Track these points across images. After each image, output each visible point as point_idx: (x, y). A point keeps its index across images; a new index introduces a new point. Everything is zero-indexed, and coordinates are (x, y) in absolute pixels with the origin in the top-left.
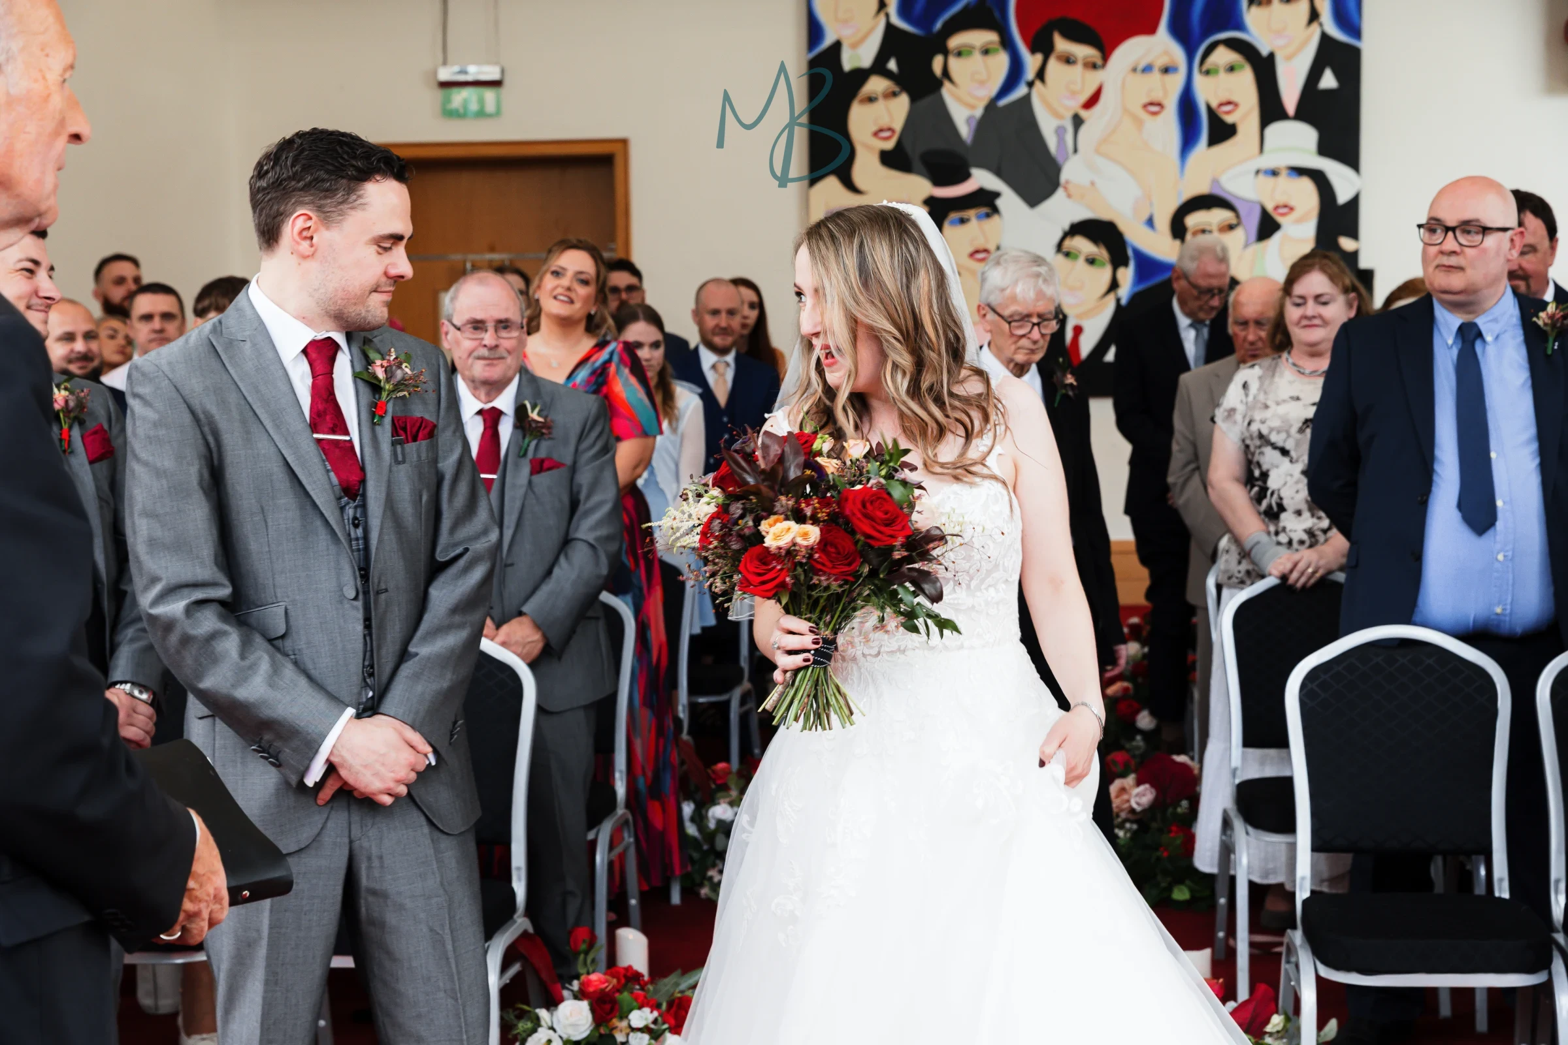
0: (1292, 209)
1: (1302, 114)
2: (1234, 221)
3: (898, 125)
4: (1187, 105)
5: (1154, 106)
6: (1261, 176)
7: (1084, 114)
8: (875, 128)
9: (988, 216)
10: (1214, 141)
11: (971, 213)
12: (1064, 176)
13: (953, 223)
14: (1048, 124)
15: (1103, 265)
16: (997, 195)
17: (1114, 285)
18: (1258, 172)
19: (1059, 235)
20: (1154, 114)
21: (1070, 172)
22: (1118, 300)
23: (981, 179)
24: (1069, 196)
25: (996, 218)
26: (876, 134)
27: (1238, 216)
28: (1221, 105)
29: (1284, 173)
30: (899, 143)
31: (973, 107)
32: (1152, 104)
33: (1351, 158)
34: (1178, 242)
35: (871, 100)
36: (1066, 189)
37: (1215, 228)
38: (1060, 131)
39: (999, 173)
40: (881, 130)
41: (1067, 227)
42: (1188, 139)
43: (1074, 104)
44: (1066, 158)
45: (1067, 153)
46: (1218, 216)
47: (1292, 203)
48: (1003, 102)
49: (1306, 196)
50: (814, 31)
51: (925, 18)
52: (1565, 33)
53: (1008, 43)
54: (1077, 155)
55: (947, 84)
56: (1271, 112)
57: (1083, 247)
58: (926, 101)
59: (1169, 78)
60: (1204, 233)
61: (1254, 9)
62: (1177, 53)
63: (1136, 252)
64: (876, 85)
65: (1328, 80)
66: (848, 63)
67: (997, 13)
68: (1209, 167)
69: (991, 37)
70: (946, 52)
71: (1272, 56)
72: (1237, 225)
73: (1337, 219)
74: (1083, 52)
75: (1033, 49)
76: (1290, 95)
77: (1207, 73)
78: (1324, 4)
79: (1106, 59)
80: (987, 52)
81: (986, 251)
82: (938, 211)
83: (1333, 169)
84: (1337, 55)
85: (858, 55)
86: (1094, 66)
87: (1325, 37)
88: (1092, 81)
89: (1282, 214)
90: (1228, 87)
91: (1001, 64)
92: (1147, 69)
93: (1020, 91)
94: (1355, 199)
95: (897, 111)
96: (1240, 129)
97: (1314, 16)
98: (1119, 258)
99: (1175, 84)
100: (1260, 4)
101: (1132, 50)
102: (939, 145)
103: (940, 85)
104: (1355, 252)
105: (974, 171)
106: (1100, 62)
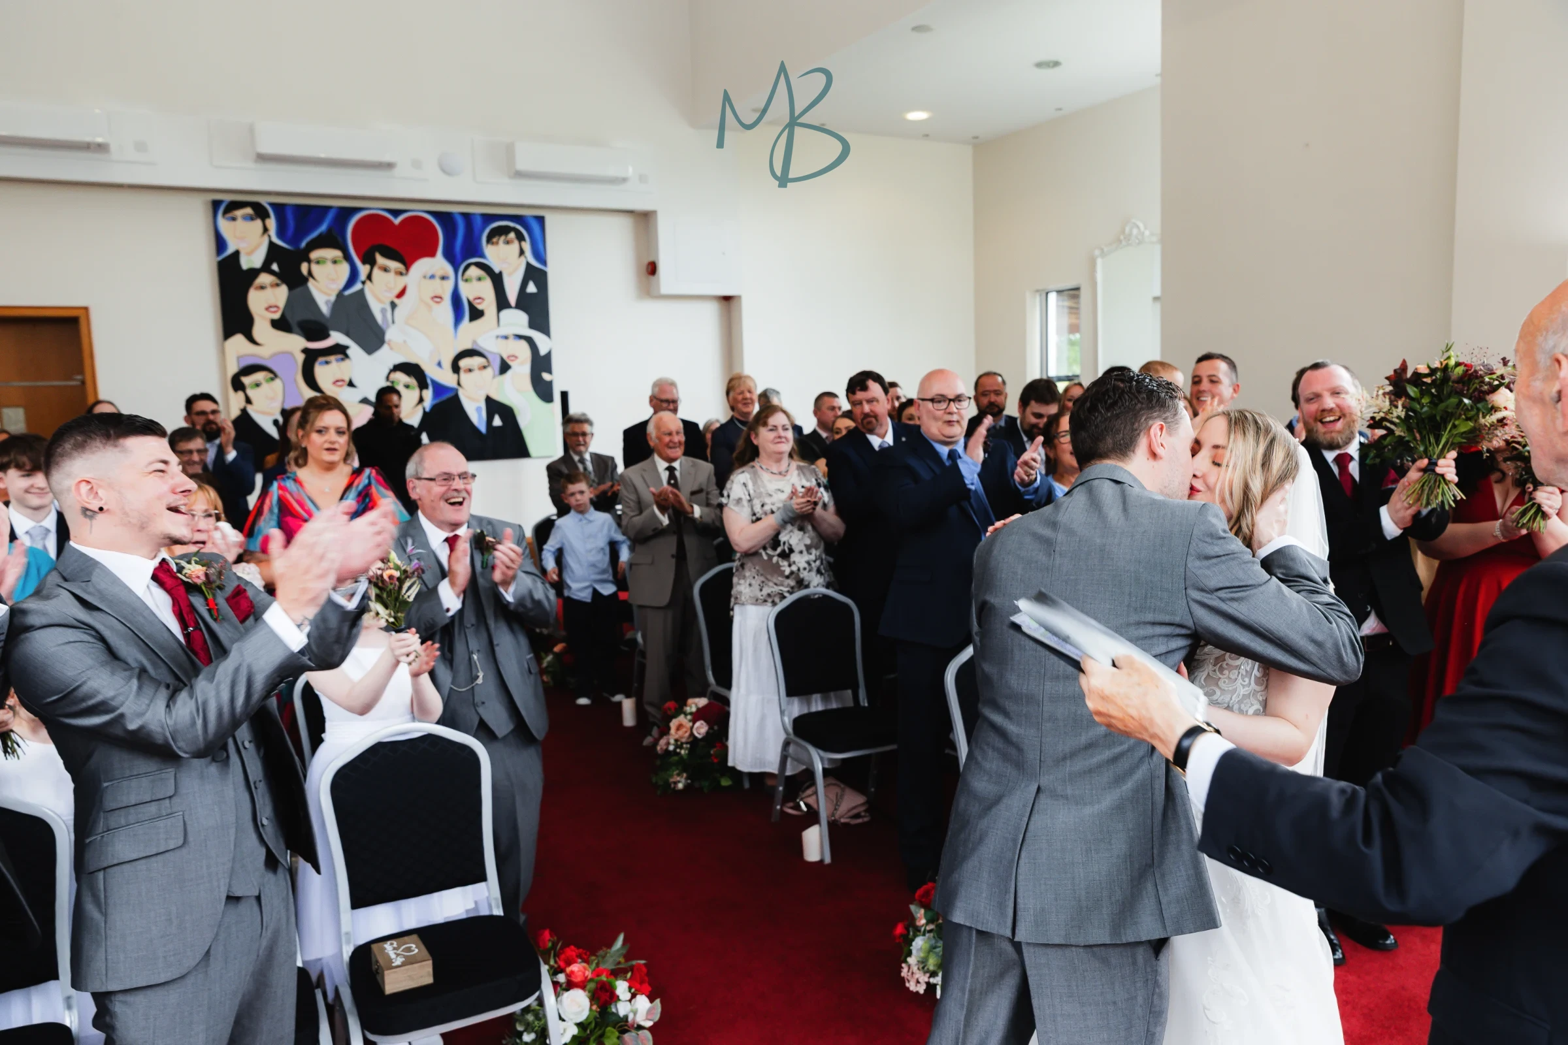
0: (516, 357)
1: (519, 306)
2: (486, 364)
3: (282, 304)
6: (499, 339)
7: (397, 301)
8: (267, 306)
9: (343, 359)
10: (472, 319)
11: (332, 358)
12: (388, 337)
13: (321, 364)
14: (377, 306)
15: (413, 388)
16: (347, 347)
17: (421, 400)
18: (497, 337)
19: (387, 371)
20: (438, 302)
21: (391, 335)
22: (424, 409)
23: (336, 337)
24: (391, 349)
25: (347, 361)
26: (267, 309)
27: (488, 361)
28: (475, 299)
29: (511, 338)
30: (283, 315)
31: (329, 295)
32: (436, 297)
33: (546, 331)
34: (456, 376)
35: (262, 288)
36: (389, 344)
37: (476, 368)
38: (383, 311)
39: (348, 334)
40: (271, 307)
41: (392, 367)
42: (458, 317)
43: (392, 296)
44: (388, 326)
45: (388, 324)
46: (476, 361)
47: (517, 354)
48: (347, 293)
49: (523, 351)
50: (220, 243)
51: (295, 240)
52: (650, 267)
53: (347, 257)
54: (396, 325)
55: (311, 280)
56: (502, 303)
57: (401, 378)
58: (298, 290)
59: (445, 282)
60: (470, 370)
61: (490, 246)
62: (448, 269)
63: (434, 382)
64: (264, 279)
65: (531, 288)
66: (246, 263)
67: (340, 239)
68: (471, 334)
69: (337, 253)
70: (309, 261)
71: (501, 273)
72: (489, 366)
73: (541, 364)
74: (394, 265)
75: (364, 262)
76: (512, 295)
77: (466, 281)
78: (527, 246)
79: (408, 267)
80: (335, 262)
81: (343, 381)
82: (311, 357)
83: (537, 336)
84: (535, 274)
85: (253, 258)
86: (401, 274)
87: (528, 265)
88: (400, 282)
89: (512, 361)
90: (478, 289)
91: (344, 269)
92: (432, 277)
93: (357, 287)
94: (549, 355)
95: (280, 295)
96: (487, 313)
97: (522, 252)
98: (423, 384)
99: (449, 286)
100: (493, 244)
101: (423, 266)
102: (308, 316)
103: (306, 281)
104: (551, 383)
105: (332, 333)
106: (404, 271)
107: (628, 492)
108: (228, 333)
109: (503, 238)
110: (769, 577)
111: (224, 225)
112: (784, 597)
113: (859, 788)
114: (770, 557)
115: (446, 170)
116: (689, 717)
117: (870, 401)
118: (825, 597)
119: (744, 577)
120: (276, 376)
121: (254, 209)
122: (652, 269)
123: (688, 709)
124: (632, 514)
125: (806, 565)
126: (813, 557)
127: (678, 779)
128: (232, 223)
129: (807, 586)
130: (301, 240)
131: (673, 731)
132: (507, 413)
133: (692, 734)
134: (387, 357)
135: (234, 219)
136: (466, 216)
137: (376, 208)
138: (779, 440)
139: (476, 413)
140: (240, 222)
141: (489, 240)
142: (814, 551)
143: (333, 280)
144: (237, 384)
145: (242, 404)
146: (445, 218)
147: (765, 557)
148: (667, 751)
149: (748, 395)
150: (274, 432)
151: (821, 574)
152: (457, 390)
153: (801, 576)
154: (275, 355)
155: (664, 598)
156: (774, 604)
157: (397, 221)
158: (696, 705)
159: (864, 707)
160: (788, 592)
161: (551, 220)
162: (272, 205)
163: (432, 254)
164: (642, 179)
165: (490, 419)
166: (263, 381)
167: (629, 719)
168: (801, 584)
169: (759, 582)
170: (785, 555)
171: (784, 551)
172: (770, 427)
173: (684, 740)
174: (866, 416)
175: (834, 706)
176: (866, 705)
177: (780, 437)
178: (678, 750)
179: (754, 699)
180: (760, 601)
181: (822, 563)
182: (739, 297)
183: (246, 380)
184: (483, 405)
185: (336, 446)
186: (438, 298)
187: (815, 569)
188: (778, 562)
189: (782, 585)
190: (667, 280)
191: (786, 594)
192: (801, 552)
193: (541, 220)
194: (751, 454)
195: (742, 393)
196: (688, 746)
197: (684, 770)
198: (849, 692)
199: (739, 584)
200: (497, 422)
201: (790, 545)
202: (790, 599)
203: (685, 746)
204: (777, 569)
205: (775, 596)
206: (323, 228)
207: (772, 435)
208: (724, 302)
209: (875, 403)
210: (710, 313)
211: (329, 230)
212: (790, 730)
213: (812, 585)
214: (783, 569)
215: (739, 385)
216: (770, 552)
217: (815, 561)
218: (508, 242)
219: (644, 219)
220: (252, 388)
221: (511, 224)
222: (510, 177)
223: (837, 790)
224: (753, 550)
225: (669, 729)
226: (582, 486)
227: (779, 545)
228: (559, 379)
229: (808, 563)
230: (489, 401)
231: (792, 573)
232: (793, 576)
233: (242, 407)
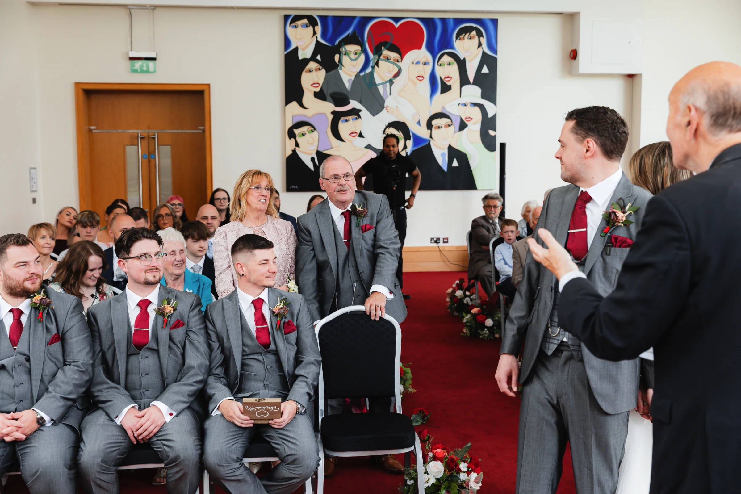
0: (472, 119)
1: (474, 83)
2: (450, 123)
3: (321, 82)
4: (433, 77)
5: (420, 78)
6: (461, 106)
7: (394, 80)
8: (312, 83)
9: (357, 119)
10: (442, 92)
11: (350, 118)
12: (386, 104)
13: (342, 121)
15: (401, 139)
16: (360, 111)
17: (405, 147)
18: (459, 104)
19: (385, 127)
20: (421, 80)
21: (388, 102)
23: (354, 104)
24: (388, 112)
25: (360, 119)
26: (312, 85)
27: (452, 121)
28: (446, 78)
29: (469, 105)
30: (321, 89)
31: (351, 76)
32: (419, 77)
33: (493, 100)
34: (429, 131)
35: (310, 71)
36: (387, 109)
37: (443, 126)
38: (385, 87)
39: (361, 102)
40: (314, 84)
41: (387, 125)
42: (433, 91)
43: (390, 76)
44: (387, 97)
45: (387, 95)
46: (444, 121)
47: (472, 117)
49: (477, 114)
50: (287, 43)
51: (332, 40)
52: (572, 53)
53: (364, 51)
54: (391, 96)
56: (464, 81)
57: (392, 131)
58: (332, 73)
59: (425, 66)
60: (439, 128)
61: (458, 41)
62: (429, 57)
63: (414, 134)
64: (312, 65)
65: (485, 70)
66: (301, 56)
67: (360, 39)
68: (441, 102)
69: (357, 48)
70: (340, 53)
71: (464, 59)
72: (451, 125)
73: (488, 123)
74: (393, 55)
75: (374, 54)
76: (471, 75)
77: (440, 65)
78: (484, 40)
79: (402, 58)
80: (356, 54)
81: (356, 133)
82: (337, 117)
83: (487, 104)
84: (488, 60)
85: (305, 53)
86: (398, 61)
87: (484, 53)
88: (397, 67)
89: (468, 121)
90: (448, 71)
91: (361, 59)
92: (418, 63)
93: (369, 70)
94: (495, 115)
95: (321, 76)
96: (453, 87)
97: (480, 45)
98: (407, 137)
99: (429, 68)
100: (460, 39)
101: (412, 55)
102: (337, 90)
103: (338, 66)
104: (495, 136)
105: (351, 101)
106: (400, 60)
108: (288, 101)
109: (467, 35)
111: (290, 31)
120: (315, 129)
121: (308, 20)
122: (574, 55)
128: (295, 29)
132: (462, 157)
134: (385, 117)
135: (296, 27)
136: (444, 20)
137: (384, 17)
139: (441, 157)
140: (299, 28)
141: (458, 37)
143: (354, 66)
144: (291, 134)
145: (293, 146)
146: (429, 22)
150: (311, 166)
152: (430, 140)
154: (314, 115)
157: (397, 25)
161: (502, 21)
163: (419, 48)
165: (450, 162)
166: (306, 132)
182: (640, 75)
183: (297, 131)
184: (446, 152)
190: (584, 62)
193: (495, 21)
200: (455, 164)
208: (630, 79)
210: (618, 83)
211: (354, 32)
218: (471, 38)
219: (570, 19)
220: (300, 136)
221: (475, 25)
230: (450, 148)
233: (293, 149)
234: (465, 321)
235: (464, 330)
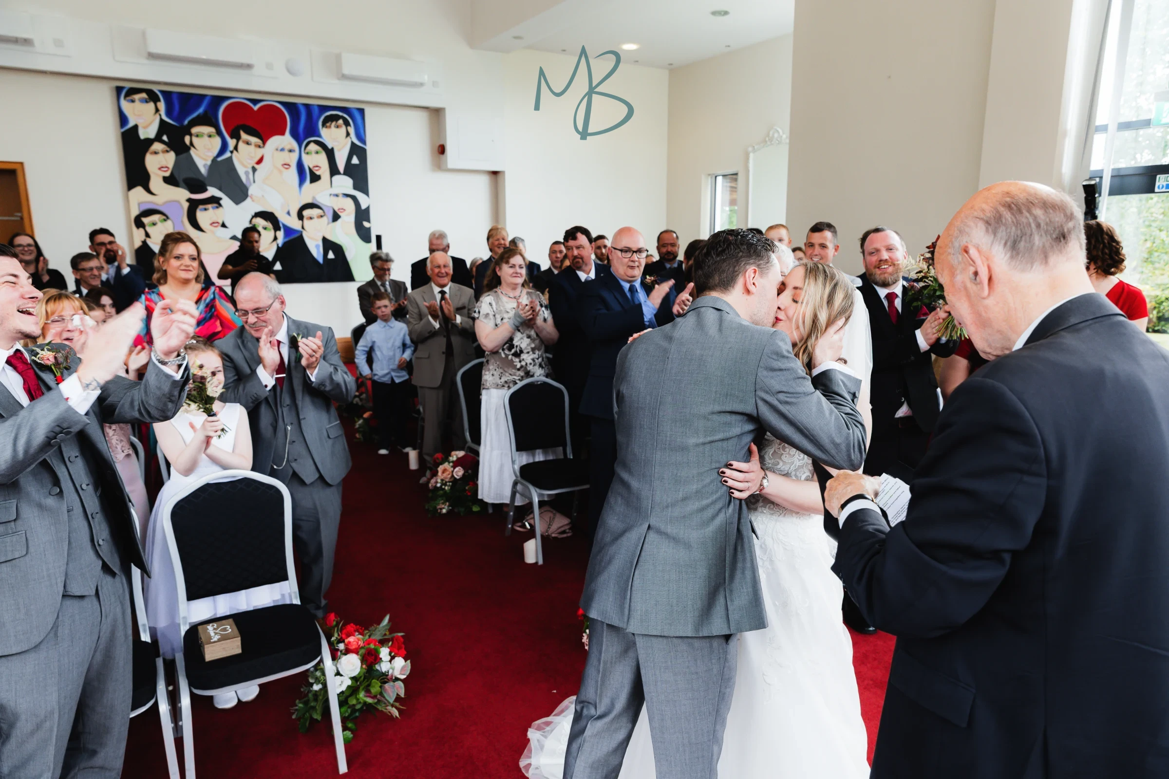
0: (345, 210)
1: (345, 173)
2: (323, 214)
3: (171, 165)
4: (300, 166)
6: (332, 196)
7: (257, 166)
8: (159, 166)
9: (217, 207)
10: (312, 182)
11: (209, 206)
12: (250, 192)
13: (201, 210)
14: (241, 170)
15: (270, 230)
16: (221, 199)
17: (275, 239)
18: (330, 195)
19: (250, 217)
20: (287, 168)
21: (252, 191)
22: (278, 245)
23: (213, 191)
24: (253, 201)
25: (221, 208)
26: (160, 169)
27: (324, 212)
28: (314, 167)
29: (341, 196)
30: (172, 174)
31: (206, 160)
32: (285, 164)
33: (365, 191)
34: (301, 222)
35: (156, 153)
36: (251, 198)
37: (315, 217)
38: (247, 173)
39: (220, 189)
40: (162, 167)
41: (253, 214)
42: (302, 180)
43: (253, 162)
44: (251, 185)
45: (250, 183)
46: (315, 212)
47: (345, 208)
49: (350, 205)
50: (123, 119)
51: (180, 118)
52: (440, 149)
53: (219, 133)
54: (256, 183)
55: (192, 148)
56: (334, 171)
57: (260, 222)
58: (184, 156)
59: (292, 154)
60: (311, 218)
61: (324, 129)
62: (294, 144)
63: (284, 226)
64: (157, 146)
65: (355, 161)
66: (143, 134)
67: (213, 120)
68: (311, 192)
69: (211, 130)
70: (191, 135)
71: (332, 149)
72: (324, 215)
73: (362, 215)
74: (254, 140)
75: (232, 137)
76: (341, 165)
77: (307, 153)
78: (351, 130)
79: (264, 143)
80: (210, 136)
81: (218, 223)
82: (194, 206)
83: (359, 195)
84: (358, 151)
85: (148, 131)
86: (259, 147)
87: (353, 143)
88: (259, 153)
89: (341, 212)
90: (316, 160)
91: (217, 142)
92: (282, 150)
93: (227, 155)
94: (368, 209)
95: (170, 159)
96: (322, 177)
97: (348, 134)
98: (276, 227)
99: (294, 157)
100: (326, 127)
101: (275, 141)
102: (190, 175)
103: (189, 149)
104: (369, 229)
105: (209, 188)
106: (262, 145)
107: (412, 307)
108: (131, 186)
109: (334, 123)
110: (506, 369)
111: (125, 105)
112: (516, 383)
113: (566, 513)
114: (507, 356)
115: (290, 71)
116: (451, 464)
117: (578, 248)
118: (545, 383)
119: (489, 370)
120: (168, 218)
121: (148, 94)
122: (442, 150)
123: (451, 459)
124: (415, 323)
125: (531, 362)
126: (536, 356)
127: (443, 506)
128: (132, 104)
129: (532, 376)
130: (185, 119)
131: (440, 474)
132: (338, 249)
133: (453, 476)
134: (250, 207)
135: (133, 101)
136: (307, 106)
137: (240, 98)
138: (515, 275)
139: (316, 249)
140: (137, 103)
141: (324, 124)
142: (537, 352)
143: (209, 150)
144: (139, 223)
145: (143, 237)
146: (292, 107)
147: (503, 356)
148: (436, 487)
149: (502, 242)
151: (543, 368)
152: (302, 232)
153: (528, 369)
154: (166, 203)
155: (438, 382)
156: (509, 387)
157: (256, 108)
158: (457, 455)
159: (570, 459)
160: (519, 380)
161: (369, 112)
162: (162, 92)
164: (435, 84)
165: (326, 254)
166: (158, 221)
167: (413, 465)
168: (528, 374)
169: (499, 373)
170: (517, 355)
171: (516, 352)
172: (510, 265)
173: (447, 480)
174: (575, 257)
175: (551, 457)
176: (572, 457)
177: (517, 273)
178: (443, 487)
179: (496, 453)
180: (499, 386)
181: (543, 360)
182: (503, 172)
183: (146, 220)
184: (320, 243)
185: (191, 268)
186: (287, 165)
187: (538, 364)
188: (512, 359)
189: (515, 375)
190: (452, 158)
191: (518, 381)
192: (528, 353)
193: (362, 111)
194: (495, 283)
195: (498, 240)
196: (451, 484)
197: (447, 500)
198: (561, 448)
199: (485, 374)
200: (331, 255)
201: (521, 348)
202: (520, 384)
203: (448, 484)
204: (511, 364)
205: (510, 382)
206: (201, 110)
207: (511, 271)
208: (493, 176)
209: (581, 249)
210: (484, 182)
211: (205, 112)
212: (518, 474)
213: (535, 375)
214: (515, 364)
215: (496, 235)
216: (507, 352)
217: (538, 359)
218: (338, 127)
219: (436, 114)
220: (150, 226)
221: (340, 114)
222: (339, 79)
223: (550, 515)
224: (495, 350)
225: (437, 472)
226: (385, 302)
227: (513, 348)
228: (375, 226)
229: (533, 360)
230: (325, 240)
231: (522, 367)
232: (522, 369)
233: (143, 240)
234: (357, 426)
235: (357, 435)
